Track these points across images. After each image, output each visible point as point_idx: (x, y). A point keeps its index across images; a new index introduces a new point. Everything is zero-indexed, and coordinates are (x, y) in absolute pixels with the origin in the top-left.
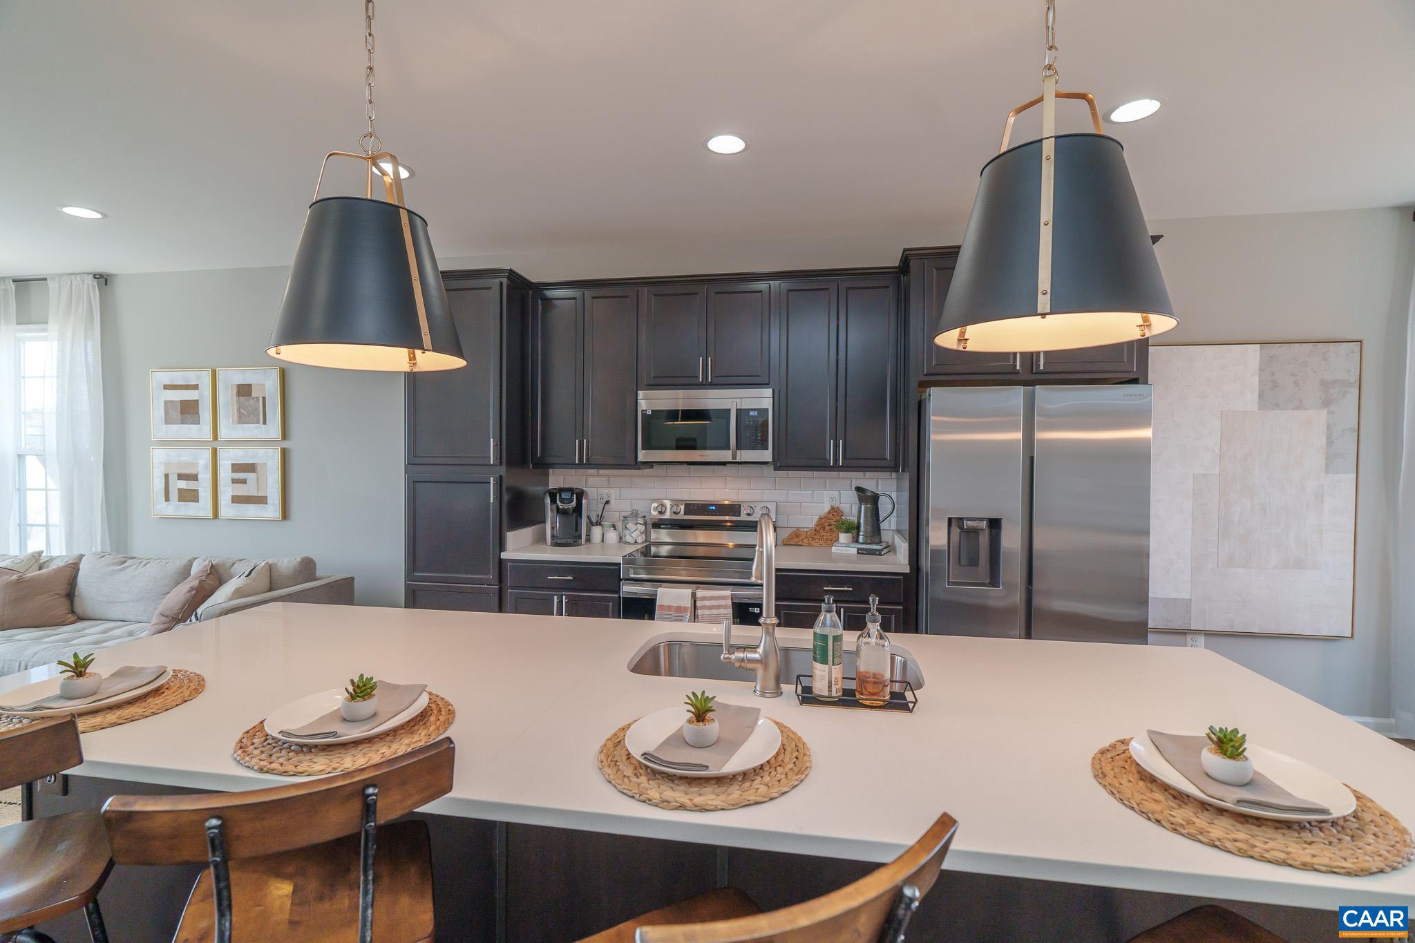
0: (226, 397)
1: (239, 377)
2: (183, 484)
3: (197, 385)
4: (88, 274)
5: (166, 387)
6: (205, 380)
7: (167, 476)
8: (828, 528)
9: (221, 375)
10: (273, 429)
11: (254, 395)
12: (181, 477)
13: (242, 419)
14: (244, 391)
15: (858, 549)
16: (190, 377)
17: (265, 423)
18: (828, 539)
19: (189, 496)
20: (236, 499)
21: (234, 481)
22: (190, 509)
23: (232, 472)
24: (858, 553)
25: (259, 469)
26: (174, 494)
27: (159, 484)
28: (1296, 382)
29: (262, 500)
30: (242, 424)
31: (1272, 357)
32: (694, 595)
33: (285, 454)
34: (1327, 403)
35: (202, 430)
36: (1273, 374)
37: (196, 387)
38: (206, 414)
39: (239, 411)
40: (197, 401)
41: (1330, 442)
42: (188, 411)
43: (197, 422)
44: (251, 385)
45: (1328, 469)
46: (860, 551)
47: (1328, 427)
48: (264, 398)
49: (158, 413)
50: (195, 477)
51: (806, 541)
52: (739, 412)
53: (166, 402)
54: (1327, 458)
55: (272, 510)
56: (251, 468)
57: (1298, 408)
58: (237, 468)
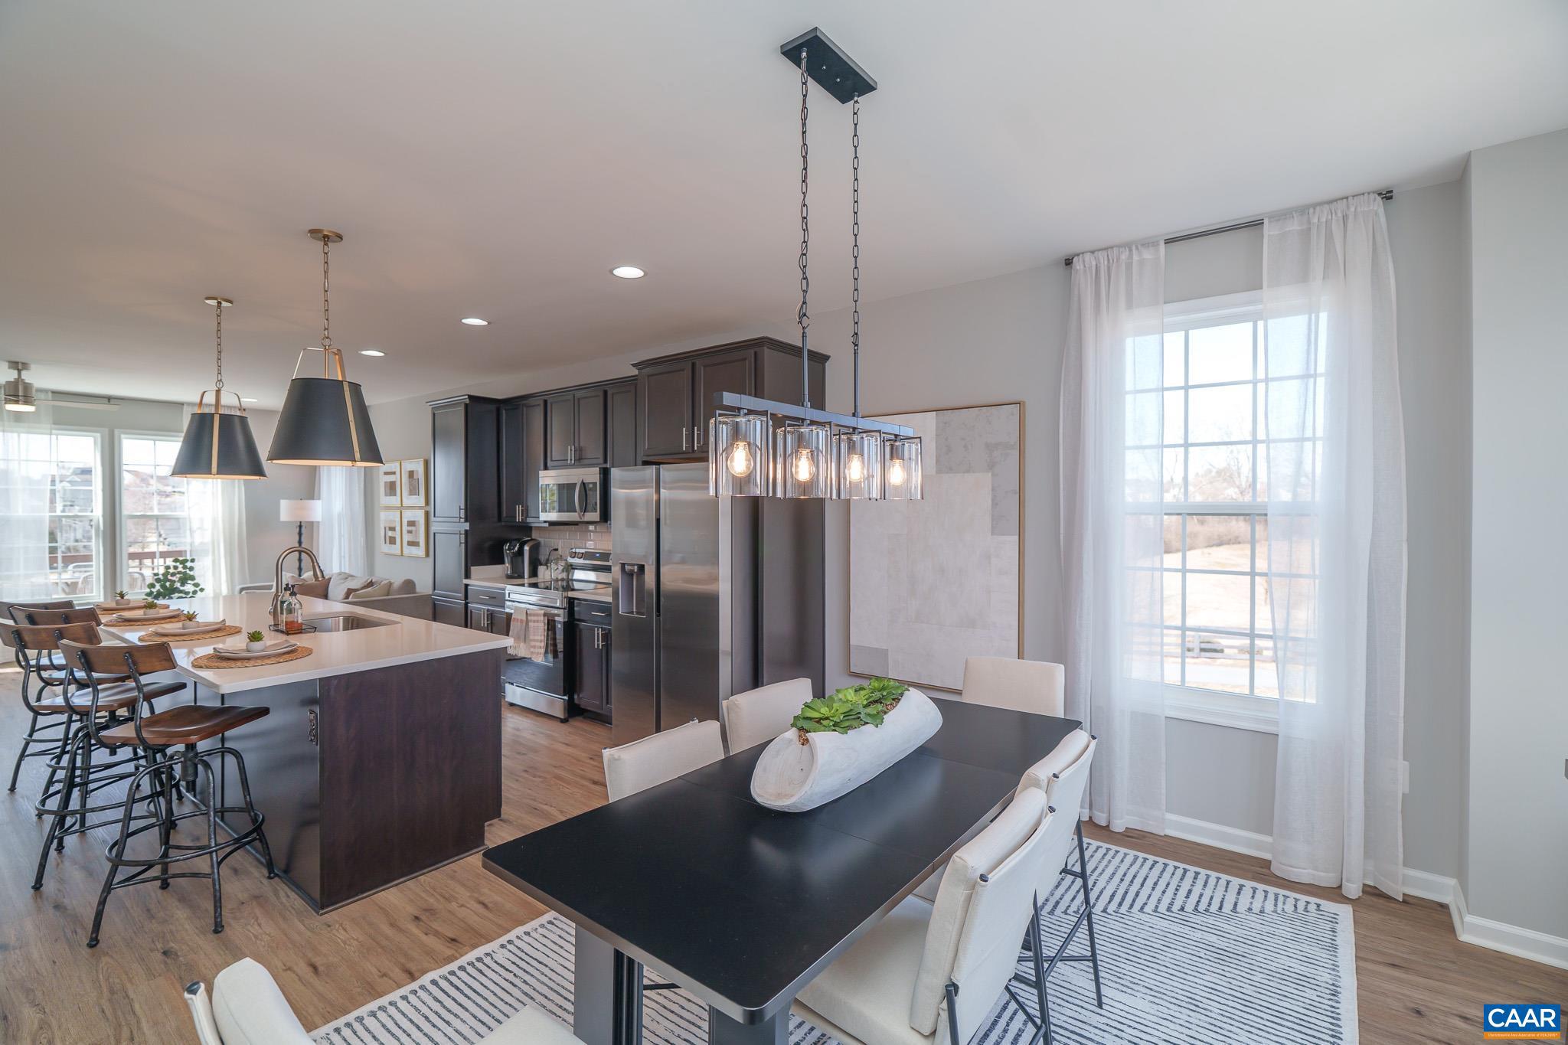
0: (405, 479)
1: (409, 466)
2: (391, 533)
5: (385, 473)
6: (398, 468)
7: (385, 528)
9: (403, 465)
10: (421, 499)
11: (414, 477)
12: (390, 529)
13: (411, 492)
14: (411, 475)
16: (393, 466)
17: (419, 495)
20: (409, 543)
21: (408, 532)
22: (393, 549)
23: (407, 526)
25: (417, 524)
26: (388, 540)
27: (383, 533)
28: (965, 446)
29: (418, 544)
30: (411, 495)
31: (945, 423)
32: (527, 613)
33: (427, 514)
34: (991, 466)
35: (397, 500)
36: (946, 439)
37: (394, 473)
38: (398, 490)
39: (409, 488)
40: (395, 481)
41: (995, 504)
42: (392, 488)
43: (396, 495)
44: (413, 471)
45: (994, 531)
47: (993, 490)
48: (418, 479)
49: (382, 489)
50: (394, 529)
52: (583, 484)
53: (385, 483)
54: (993, 520)
55: (421, 551)
56: (414, 523)
57: (968, 471)
58: (409, 523)
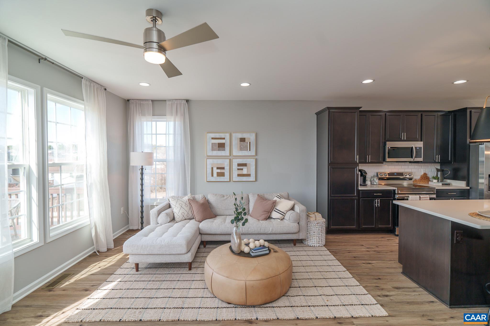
0: (236, 142)
1: (240, 136)
2: (219, 171)
3: (225, 138)
4: (184, 100)
5: (212, 138)
6: (227, 136)
7: (212, 168)
8: (424, 179)
9: (234, 135)
10: (253, 153)
11: (246, 141)
12: (218, 168)
13: (241, 149)
14: (243, 140)
15: (442, 184)
16: (222, 135)
17: (250, 150)
18: (424, 182)
19: (221, 175)
20: (239, 175)
21: (238, 169)
22: (221, 179)
23: (238, 166)
24: (442, 185)
25: (248, 165)
26: (215, 174)
27: (209, 171)
29: (249, 175)
30: (242, 151)
32: (420, 197)
33: (256, 160)
35: (226, 153)
37: (224, 139)
38: (227, 148)
39: (240, 146)
40: (225, 143)
42: (221, 146)
43: (224, 150)
44: (245, 138)
46: (443, 184)
48: (250, 143)
49: (209, 147)
50: (223, 168)
51: (418, 182)
52: (416, 148)
53: (212, 143)
55: (252, 178)
56: (245, 165)
58: (239, 165)
